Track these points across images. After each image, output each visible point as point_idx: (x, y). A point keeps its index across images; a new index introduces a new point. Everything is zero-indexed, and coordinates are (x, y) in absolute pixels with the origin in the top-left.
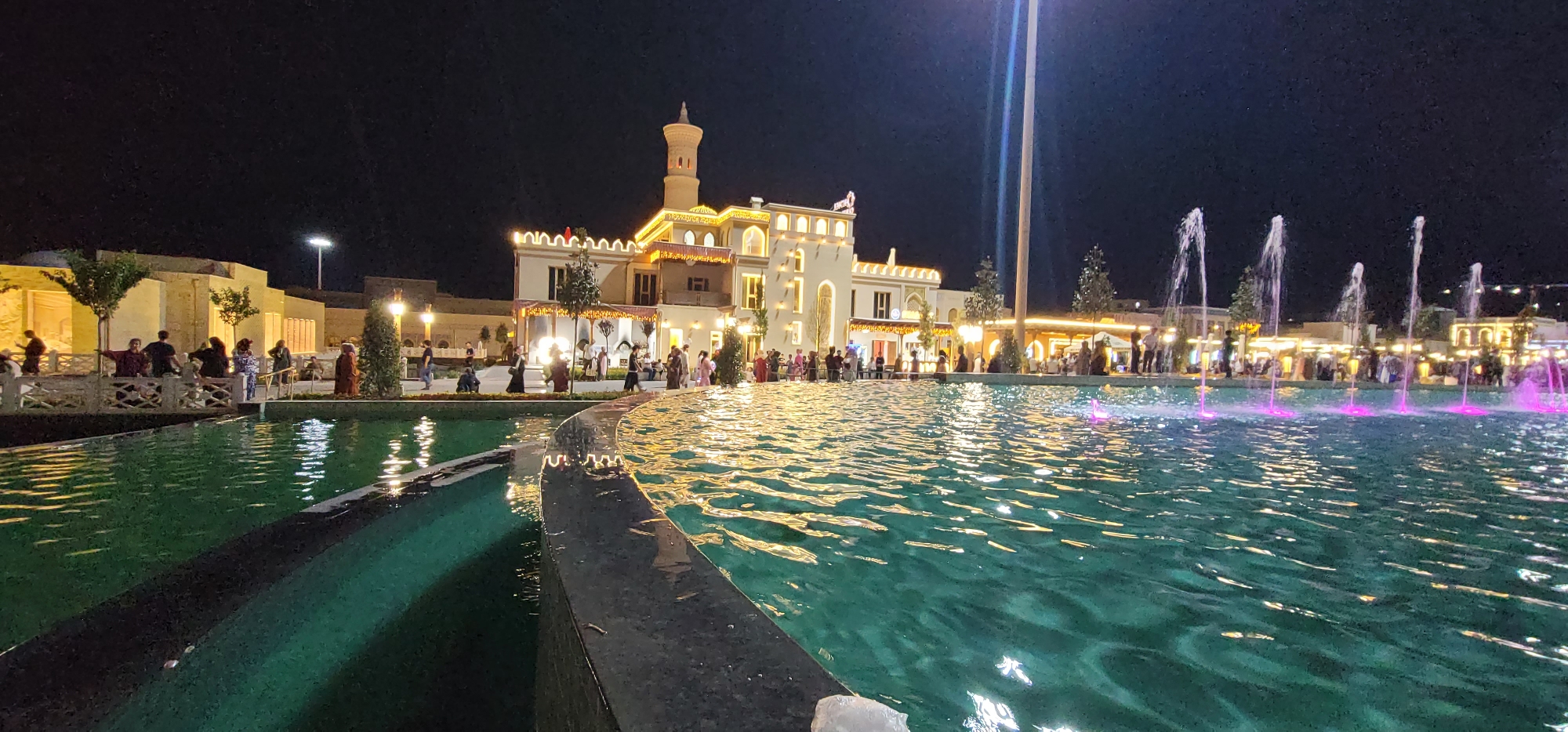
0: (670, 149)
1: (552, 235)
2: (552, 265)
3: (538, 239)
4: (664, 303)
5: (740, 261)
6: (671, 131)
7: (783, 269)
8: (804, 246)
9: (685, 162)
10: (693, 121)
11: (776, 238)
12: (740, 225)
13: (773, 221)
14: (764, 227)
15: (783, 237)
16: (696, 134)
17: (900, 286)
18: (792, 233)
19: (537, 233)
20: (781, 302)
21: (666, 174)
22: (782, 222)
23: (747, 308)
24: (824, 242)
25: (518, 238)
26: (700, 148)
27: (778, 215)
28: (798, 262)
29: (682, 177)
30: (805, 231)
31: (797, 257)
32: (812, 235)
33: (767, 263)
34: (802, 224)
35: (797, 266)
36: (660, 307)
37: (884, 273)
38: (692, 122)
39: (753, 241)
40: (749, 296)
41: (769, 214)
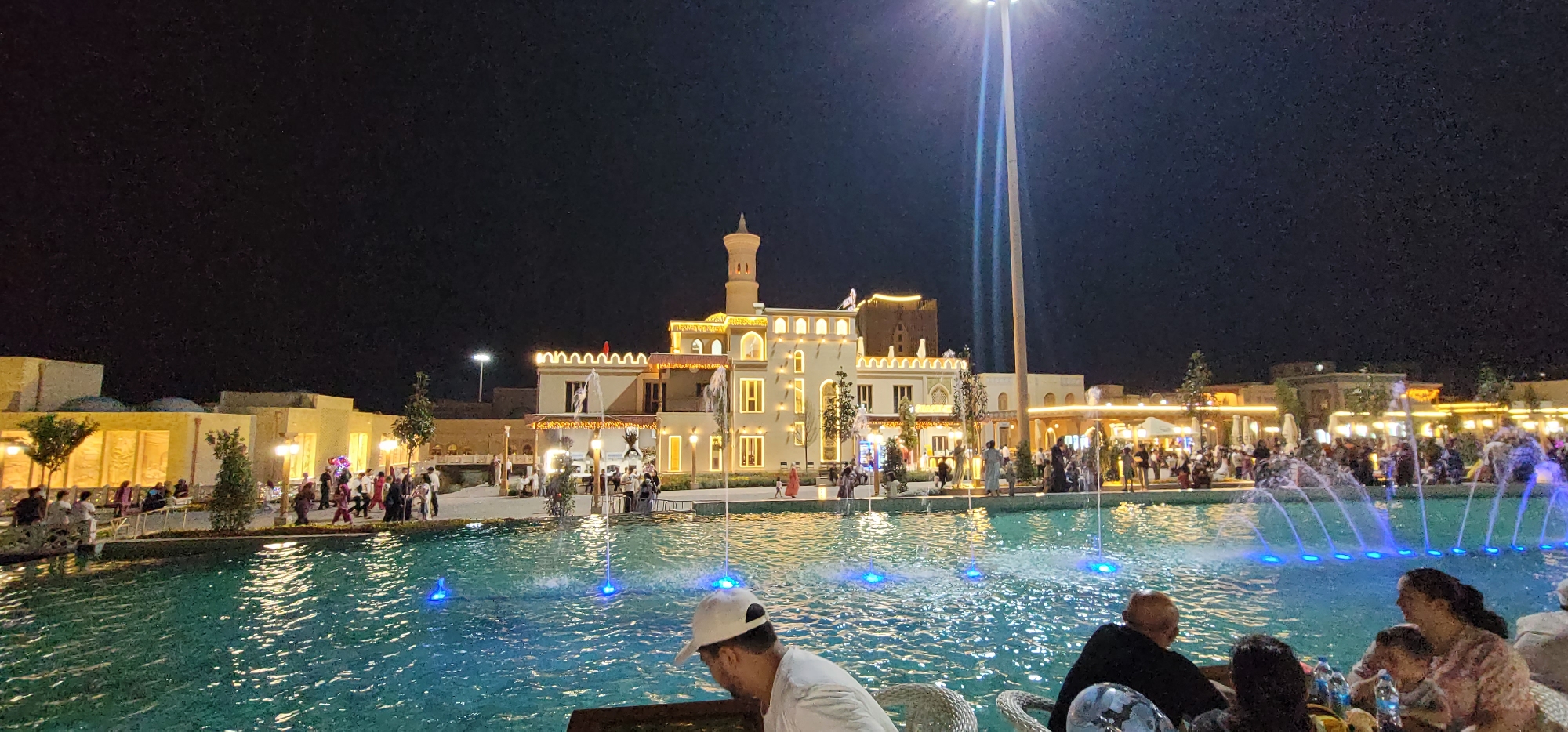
0: (730, 256)
1: (569, 353)
2: (568, 380)
3: (556, 358)
4: (664, 411)
5: (738, 366)
6: (731, 241)
7: (782, 371)
8: (802, 347)
9: (743, 268)
10: (751, 229)
11: (774, 341)
12: (738, 331)
13: (770, 325)
14: (761, 331)
15: (780, 340)
16: (753, 242)
17: (921, 378)
18: (790, 334)
19: (556, 353)
20: (782, 403)
21: (727, 280)
22: (780, 325)
23: (747, 411)
24: (823, 341)
25: (540, 358)
26: (758, 253)
27: (776, 319)
28: (799, 362)
29: (742, 281)
30: (805, 332)
31: (798, 358)
32: (811, 336)
33: (765, 366)
34: (801, 326)
35: (799, 367)
36: (660, 414)
37: (913, 366)
38: (750, 232)
39: (750, 346)
40: (748, 399)
41: (766, 319)
